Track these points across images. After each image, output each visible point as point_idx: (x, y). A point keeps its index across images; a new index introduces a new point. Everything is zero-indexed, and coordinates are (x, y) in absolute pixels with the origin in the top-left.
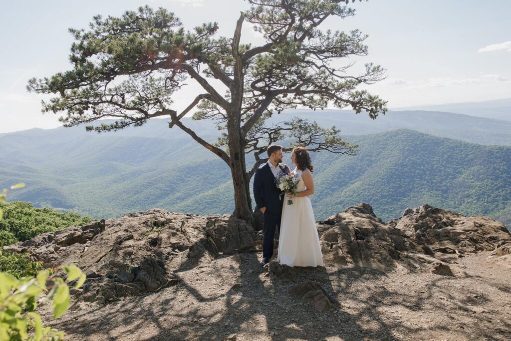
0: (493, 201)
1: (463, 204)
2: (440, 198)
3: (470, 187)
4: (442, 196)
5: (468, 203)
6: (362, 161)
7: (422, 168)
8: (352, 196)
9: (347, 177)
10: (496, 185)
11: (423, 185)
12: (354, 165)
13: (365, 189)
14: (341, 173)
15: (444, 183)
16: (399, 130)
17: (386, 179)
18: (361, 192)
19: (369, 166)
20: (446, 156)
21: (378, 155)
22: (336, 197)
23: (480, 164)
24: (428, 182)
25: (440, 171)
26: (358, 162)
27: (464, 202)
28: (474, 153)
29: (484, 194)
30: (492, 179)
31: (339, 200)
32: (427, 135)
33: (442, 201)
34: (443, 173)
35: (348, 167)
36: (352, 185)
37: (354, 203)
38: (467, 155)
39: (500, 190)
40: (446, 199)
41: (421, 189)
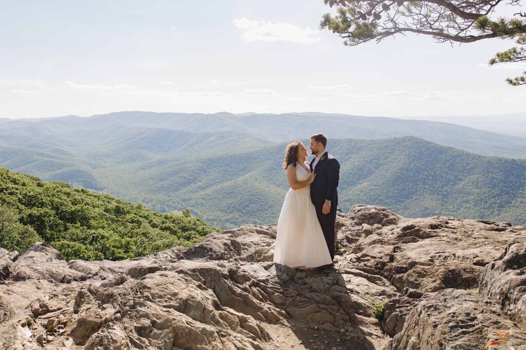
0: (489, 208)
2: (440, 202)
3: (469, 194)
4: (442, 200)
5: (466, 208)
6: (370, 163)
7: (426, 173)
8: (359, 195)
9: (356, 177)
10: (493, 193)
11: (425, 188)
12: (362, 167)
13: (371, 190)
14: (350, 174)
15: (445, 188)
16: (406, 137)
17: (392, 181)
18: (368, 191)
19: (376, 168)
20: (448, 164)
21: (386, 159)
23: (480, 173)
24: (430, 186)
25: (442, 177)
26: (366, 164)
27: (462, 207)
28: (474, 162)
29: (481, 200)
30: (489, 187)
32: (432, 143)
33: (442, 204)
34: (444, 179)
35: (357, 168)
36: (359, 185)
38: (468, 164)
39: (497, 198)
40: (446, 203)
41: (424, 192)
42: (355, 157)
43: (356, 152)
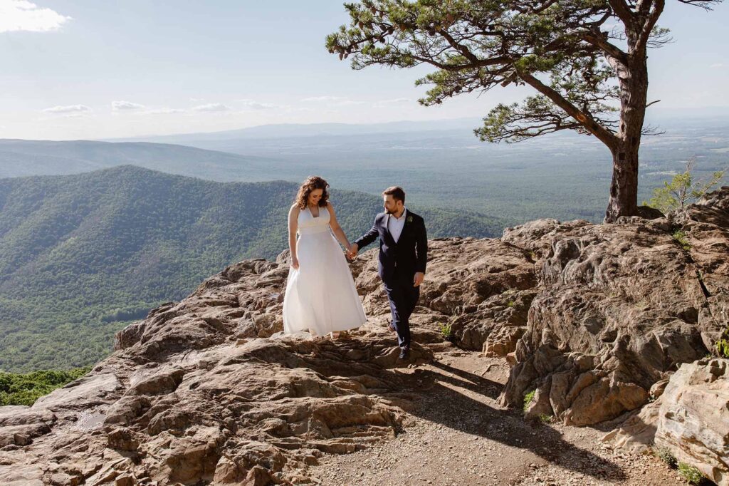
0: (234, 245)
1: (205, 252)
2: (178, 248)
3: (210, 231)
4: (180, 244)
5: (210, 249)
6: (75, 209)
7: (154, 212)
8: (65, 257)
9: (55, 232)
10: (236, 226)
11: (157, 233)
12: (63, 216)
13: (83, 246)
14: (45, 228)
15: (181, 229)
16: (121, 167)
17: (110, 230)
18: (78, 250)
19: (85, 214)
20: (180, 198)
21: (96, 200)
22: (41, 262)
23: (218, 204)
24: (162, 229)
25: (176, 215)
26: (68, 211)
27: (205, 249)
28: (211, 192)
29: (225, 237)
30: (232, 220)
31: (47, 264)
32: (156, 172)
33: (181, 250)
34: (179, 217)
35: (55, 219)
36: (63, 243)
37: (69, 266)
38: (204, 195)
39: (241, 231)
40: (185, 248)
41: (156, 238)
42: (49, 202)
43: (50, 194)
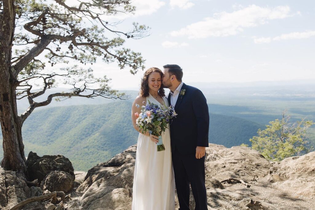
6: (99, 120)
8: (94, 142)
9: (90, 130)
12: (94, 123)
14: (86, 128)
17: (114, 131)
18: (99, 139)
19: (104, 123)
21: (109, 116)
22: (84, 144)
26: (97, 121)
31: (86, 145)
35: (91, 124)
36: (93, 136)
37: (95, 146)
41: (134, 136)
42: (89, 117)
43: (90, 113)
